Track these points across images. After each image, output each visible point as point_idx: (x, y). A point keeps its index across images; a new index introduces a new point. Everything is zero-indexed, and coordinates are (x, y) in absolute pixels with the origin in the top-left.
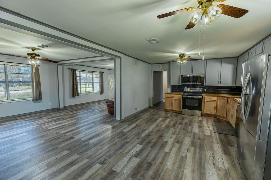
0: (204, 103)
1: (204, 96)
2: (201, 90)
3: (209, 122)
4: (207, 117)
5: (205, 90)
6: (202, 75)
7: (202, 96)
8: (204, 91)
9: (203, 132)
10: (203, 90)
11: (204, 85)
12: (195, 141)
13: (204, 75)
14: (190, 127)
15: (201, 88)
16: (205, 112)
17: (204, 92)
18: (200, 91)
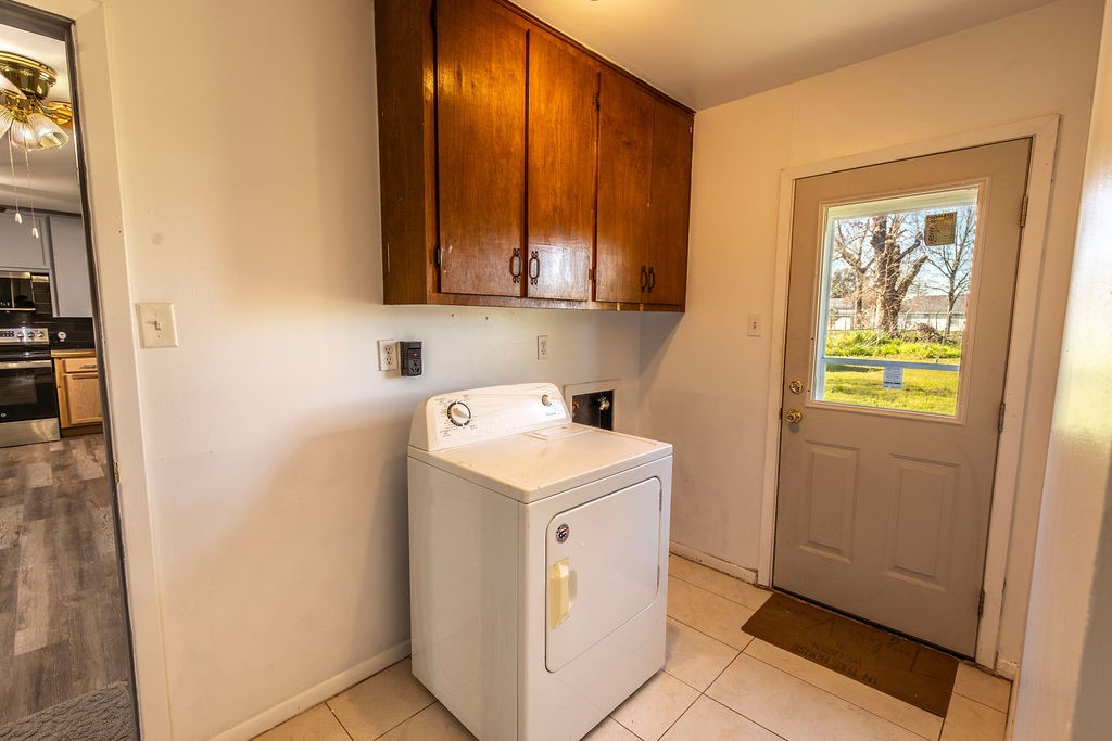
0: (63, 384)
1: (60, 358)
2: (41, 336)
3: (98, 447)
4: (87, 437)
5: (62, 336)
6: (32, 274)
7: (52, 359)
8: (59, 339)
9: (76, 476)
10: (54, 337)
11: (55, 315)
12: (46, 505)
13: (47, 275)
14: (10, 480)
15: (40, 330)
16: (75, 420)
17: (55, 343)
18: (37, 339)
